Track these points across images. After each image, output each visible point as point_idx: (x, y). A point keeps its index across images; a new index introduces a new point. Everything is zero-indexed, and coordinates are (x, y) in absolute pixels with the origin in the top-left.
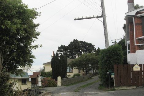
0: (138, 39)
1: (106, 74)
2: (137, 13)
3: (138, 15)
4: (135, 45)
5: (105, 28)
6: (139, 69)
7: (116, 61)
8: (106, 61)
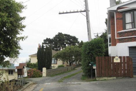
0: (119, 33)
1: (88, 66)
2: (118, 8)
3: (119, 10)
4: (116, 38)
5: (88, 22)
6: (119, 61)
7: (98, 54)
8: (89, 53)
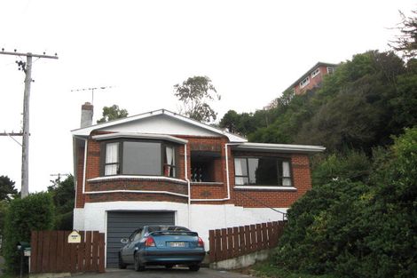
0: (90, 183)
1: (15, 249)
2: (94, 132)
3: (93, 137)
4: (83, 192)
5: (25, 157)
6: (78, 240)
7: (39, 224)
8: (19, 222)
